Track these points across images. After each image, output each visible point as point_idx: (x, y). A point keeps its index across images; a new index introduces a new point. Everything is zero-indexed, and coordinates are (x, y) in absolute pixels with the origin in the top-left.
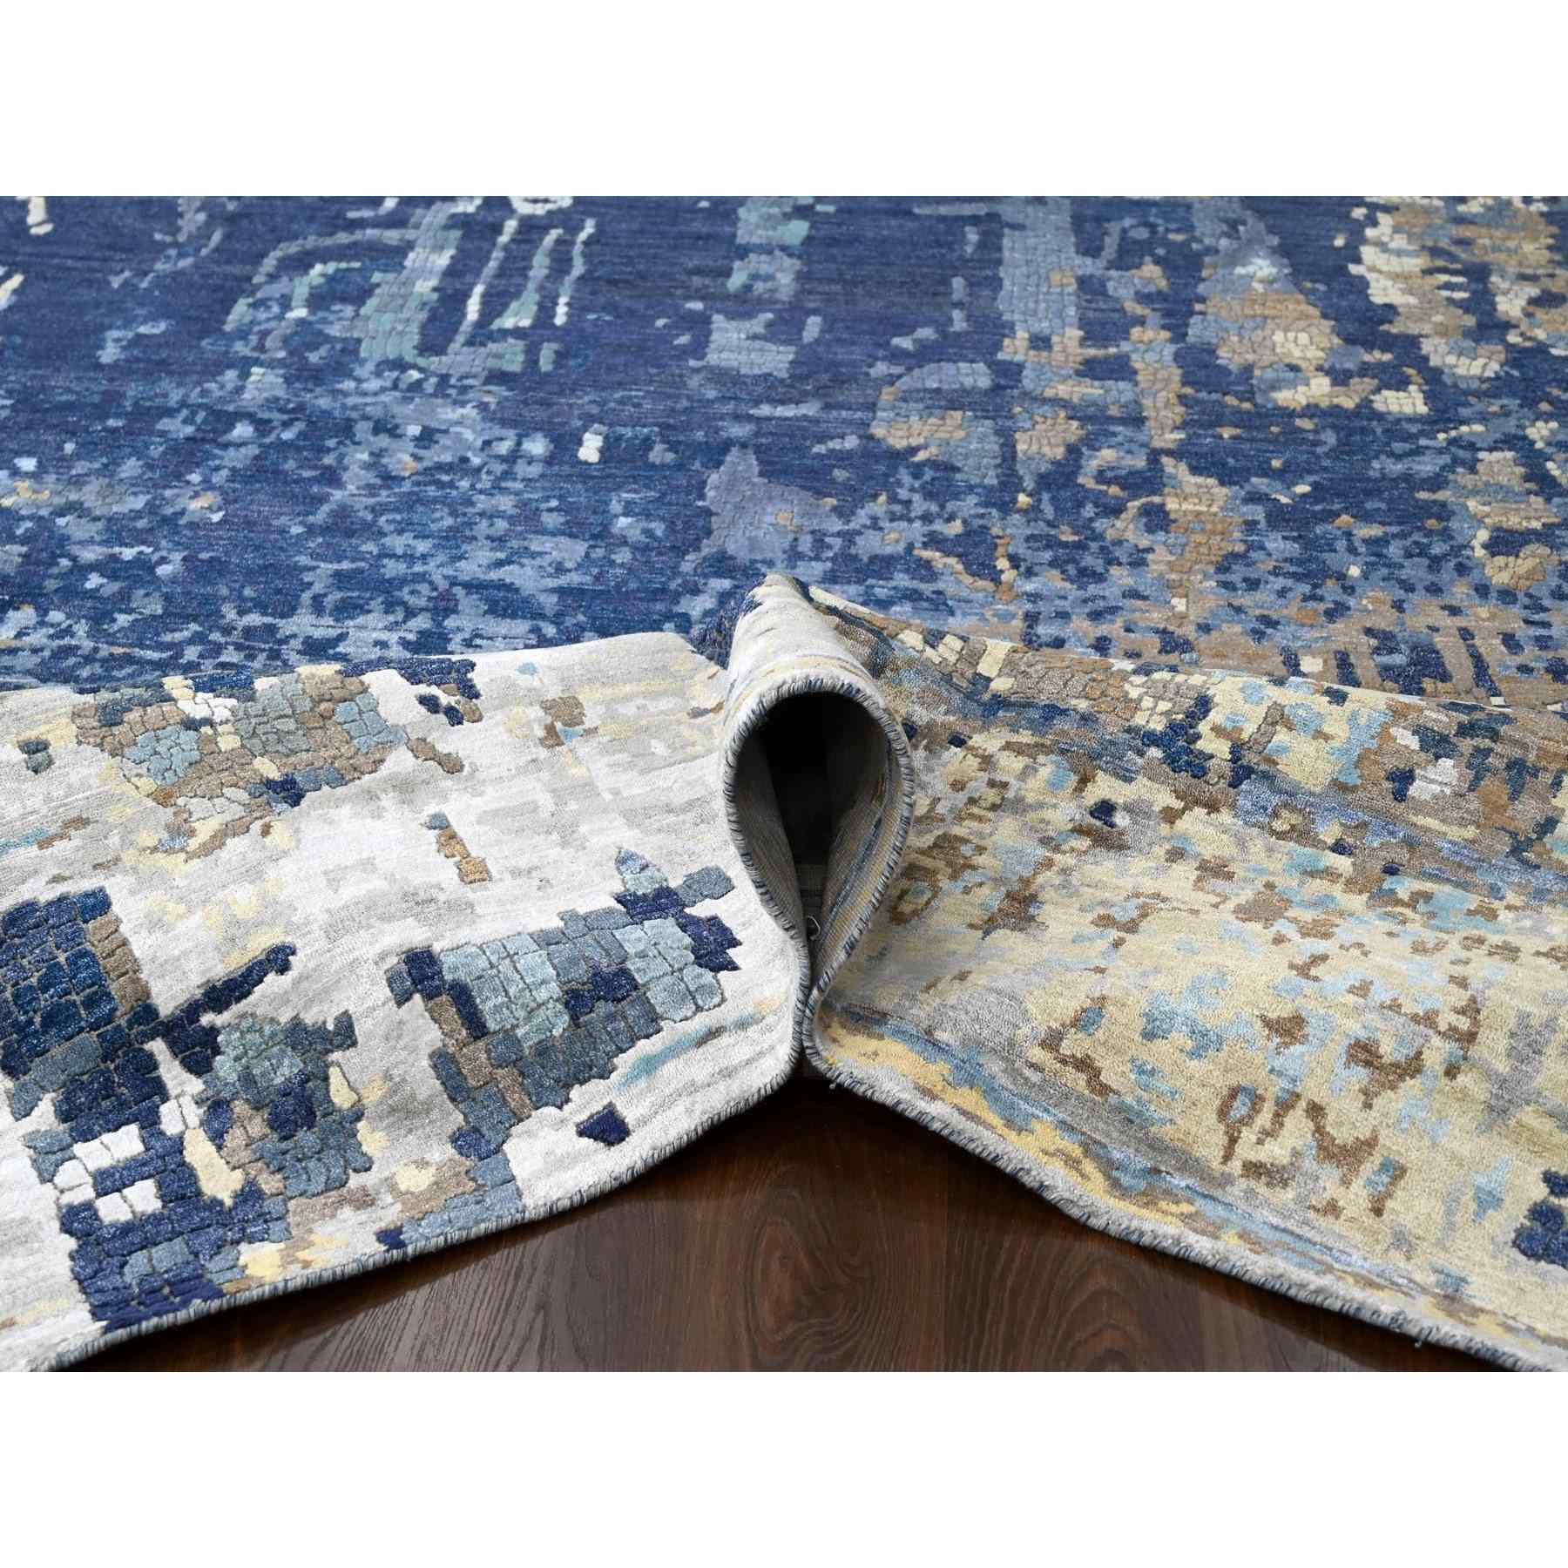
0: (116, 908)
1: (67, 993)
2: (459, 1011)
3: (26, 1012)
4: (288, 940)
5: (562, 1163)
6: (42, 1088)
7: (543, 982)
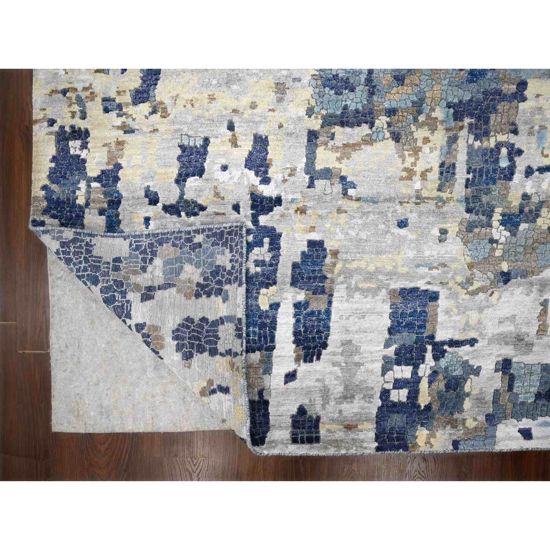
0: (440, 301)
1: (415, 320)
2: (509, 382)
3: (402, 320)
4: (478, 338)
5: (510, 438)
6: (395, 342)
7: (534, 386)
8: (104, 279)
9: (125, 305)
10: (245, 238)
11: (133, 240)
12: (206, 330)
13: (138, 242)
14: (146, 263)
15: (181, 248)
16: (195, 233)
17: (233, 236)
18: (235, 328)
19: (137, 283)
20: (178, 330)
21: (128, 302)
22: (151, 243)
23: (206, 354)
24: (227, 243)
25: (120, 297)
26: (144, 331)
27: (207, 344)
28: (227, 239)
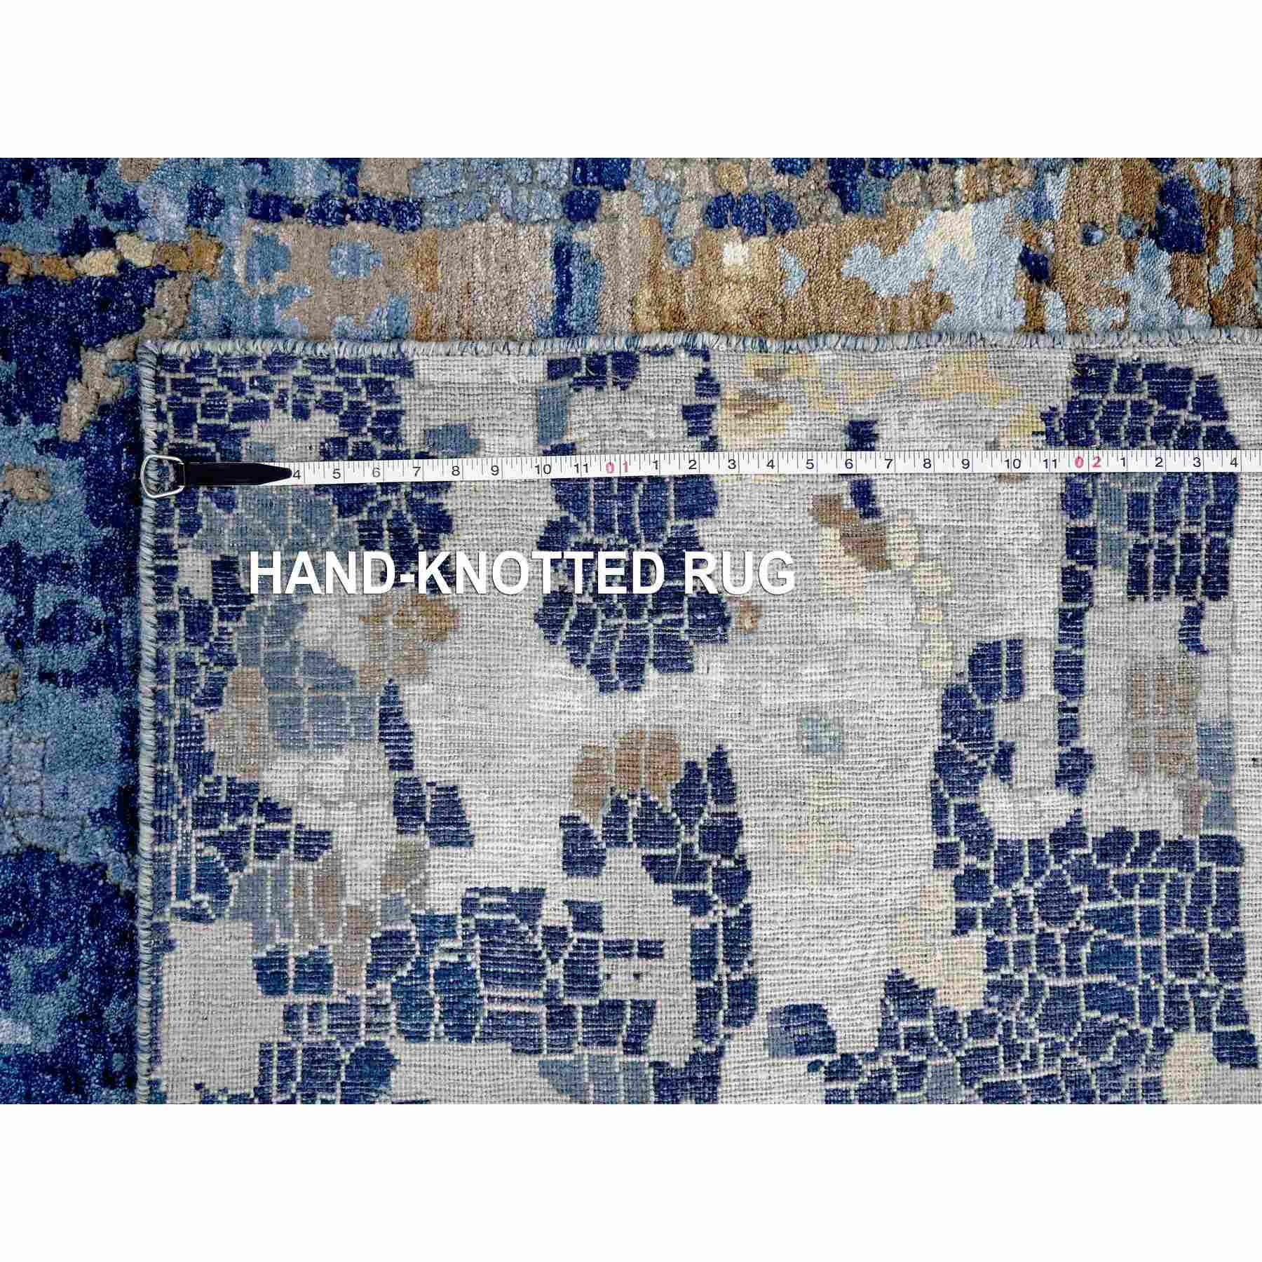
8: (368, 1025)
9: (483, 916)
10: (209, 346)
11: (175, 903)
12: (597, 533)
13: (187, 881)
14: (283, 836)
15: (230, 663)
16: (170, 591)
17: (199, 402)
18: (590, 391)
19: (379, 872)
20: (598, 668)
21: (469, 905)
22: (195, 812)
23: (703, 528)
24: (223, 431)
25: (449, 944)
26: (597, 830)
27: (663, 529)
28: (206, 433)
